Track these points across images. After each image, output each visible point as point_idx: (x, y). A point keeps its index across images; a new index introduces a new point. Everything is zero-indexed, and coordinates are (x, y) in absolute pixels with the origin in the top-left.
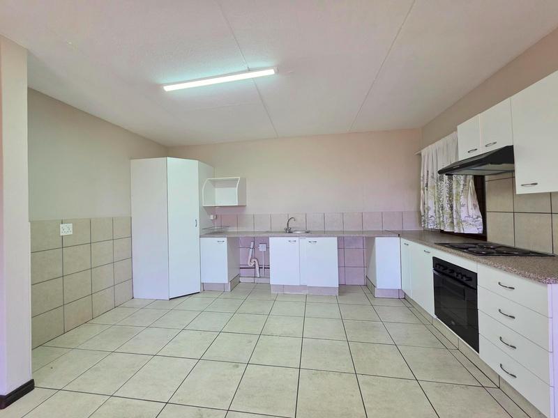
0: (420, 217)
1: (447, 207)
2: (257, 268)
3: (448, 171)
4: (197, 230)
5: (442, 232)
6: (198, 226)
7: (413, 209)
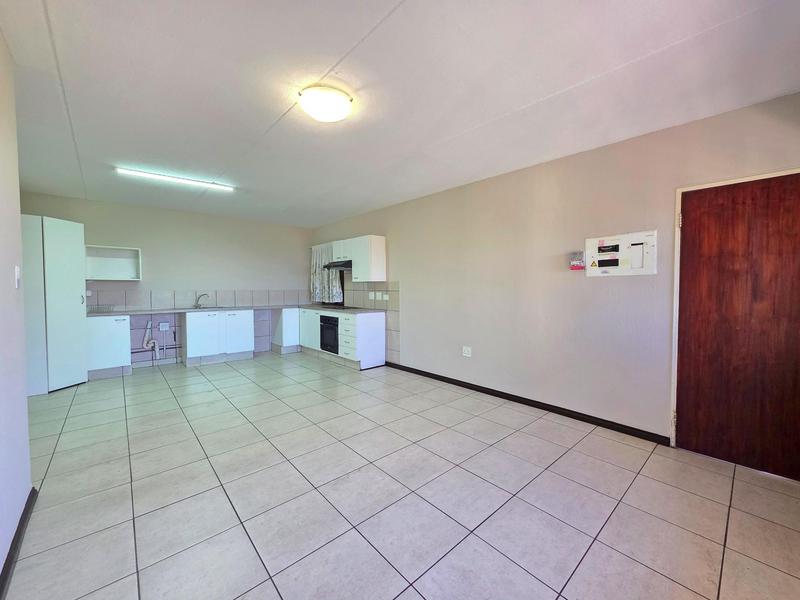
0: (310, 294)
1: (327, 287)
2: (157, 349)
3: (328, 267)
4: (83, 309)
5: (324, 303)
6: (85, 303)
7: (306, 288)
